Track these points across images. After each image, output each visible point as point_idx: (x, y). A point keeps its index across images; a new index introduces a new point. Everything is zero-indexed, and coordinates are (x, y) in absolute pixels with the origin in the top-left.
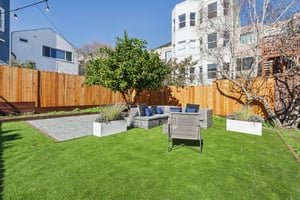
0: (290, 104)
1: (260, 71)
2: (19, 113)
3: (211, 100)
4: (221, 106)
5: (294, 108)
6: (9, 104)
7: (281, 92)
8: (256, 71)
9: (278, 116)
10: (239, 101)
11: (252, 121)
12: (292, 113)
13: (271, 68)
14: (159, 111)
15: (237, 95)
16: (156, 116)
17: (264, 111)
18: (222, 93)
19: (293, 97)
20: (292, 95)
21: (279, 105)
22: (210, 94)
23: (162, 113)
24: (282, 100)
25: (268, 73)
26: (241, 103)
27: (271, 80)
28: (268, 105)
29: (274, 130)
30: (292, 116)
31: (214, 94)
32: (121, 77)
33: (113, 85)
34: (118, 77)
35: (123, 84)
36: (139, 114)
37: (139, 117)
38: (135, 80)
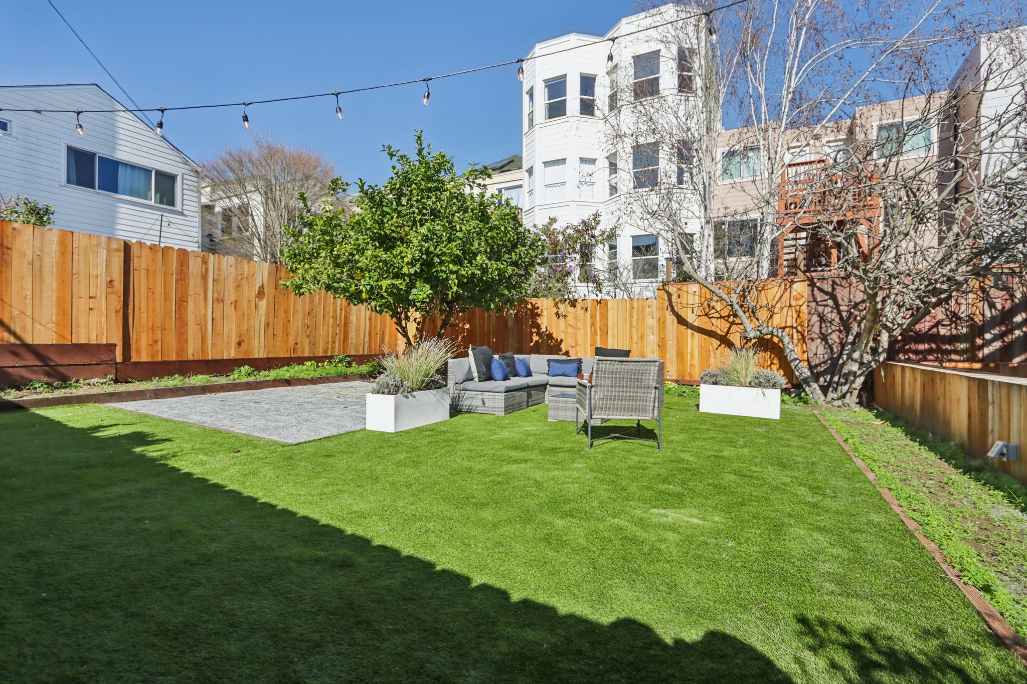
0: (843, 346)
1: (774, 262)
2: (64, 380)
3: (652, 339)
4: (680, 355)
5: (849, 357)
6: (33, 350)
7: (822, 318)
8: (766, 264)
9: (816, 377)
10: (725, 341)
11: (759, 385)
12: (845, 370)
13: (801, 257)
14: (520, 369)
15: (720, 326)
16: (515, 382)
17: (785, 366)
18: (681, 321)
19: (848, 330)
20: (846, 326)
21: (818, 350)
22: (651, 322)
23: (529, 374)
24: (824, 338)
25: (793, 265)
26: (730, 345)
27: (801, 288)
28: (794, 350)
29: (808, 411)
30: (846, 376)
31: (662, 323)
32: (412, 271)
33: (391, 294)
34: (405, 270)
35: (422, 292)
36: (475, 375)
37: (475, 384)
38: (453, 281)
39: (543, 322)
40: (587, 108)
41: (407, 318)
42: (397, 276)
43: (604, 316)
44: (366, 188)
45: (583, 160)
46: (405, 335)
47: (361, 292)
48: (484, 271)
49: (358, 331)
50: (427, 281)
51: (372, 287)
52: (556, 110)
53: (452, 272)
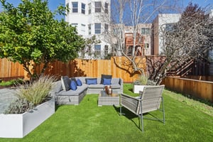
4: (117, 75)
7: (149, 66)
10: (128, 71)
15: (126, 68)
18: (117, 66)
20: (153, 68)
22: (109, 66)
23: (82, 85)
24: (149, 70)
27: (144, 59)
31: (112, 67)
32: (32, 44)
33: (20, 54)
34: (28, 43)
35: (37, 53)
36: (64, 88)
37: (64, 92)
38: (52, 50)
39: (78, 66)
40: (83, 12)
41: (29, 64)
42: (24, 45)
43: (97, 64)
44: (6, 4)
45: (82, 25)
46: (27, 70)
47: (3, 52)
48: (65, 47)
49: (5, 68)
50: (40, 49)
51: (9, 50)
52: (75, 11)
53: (52, 46)
